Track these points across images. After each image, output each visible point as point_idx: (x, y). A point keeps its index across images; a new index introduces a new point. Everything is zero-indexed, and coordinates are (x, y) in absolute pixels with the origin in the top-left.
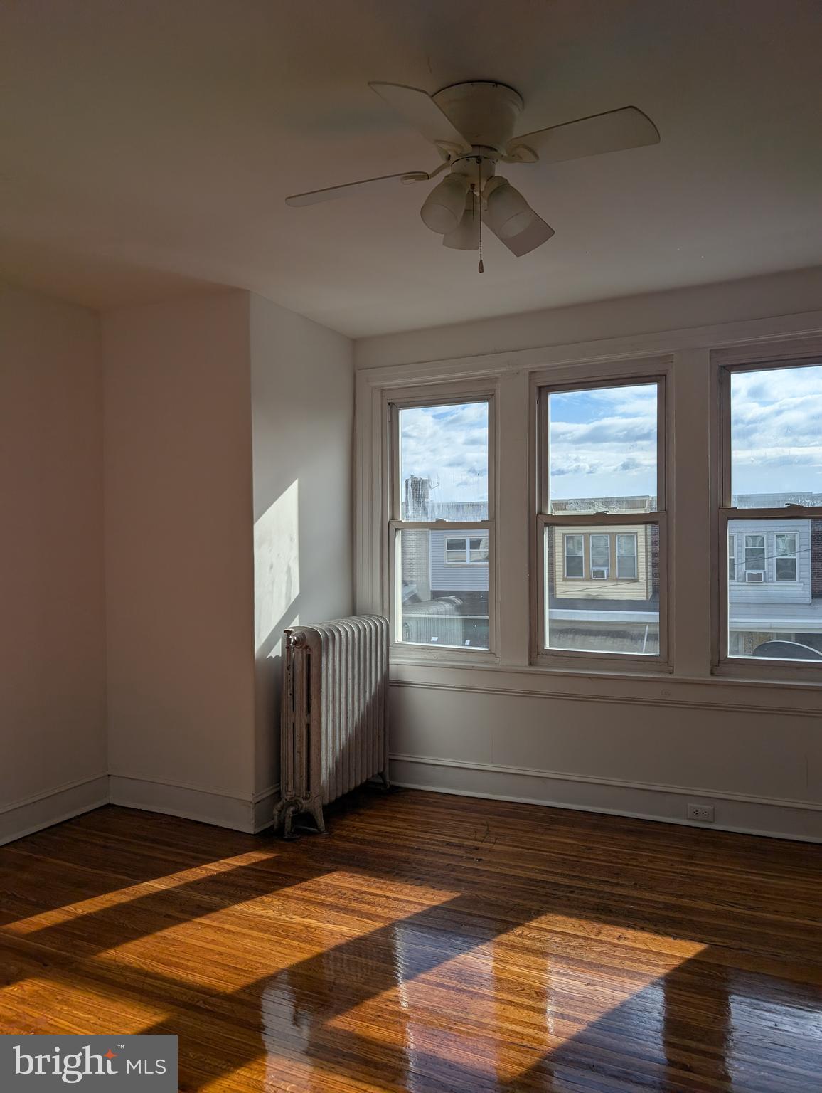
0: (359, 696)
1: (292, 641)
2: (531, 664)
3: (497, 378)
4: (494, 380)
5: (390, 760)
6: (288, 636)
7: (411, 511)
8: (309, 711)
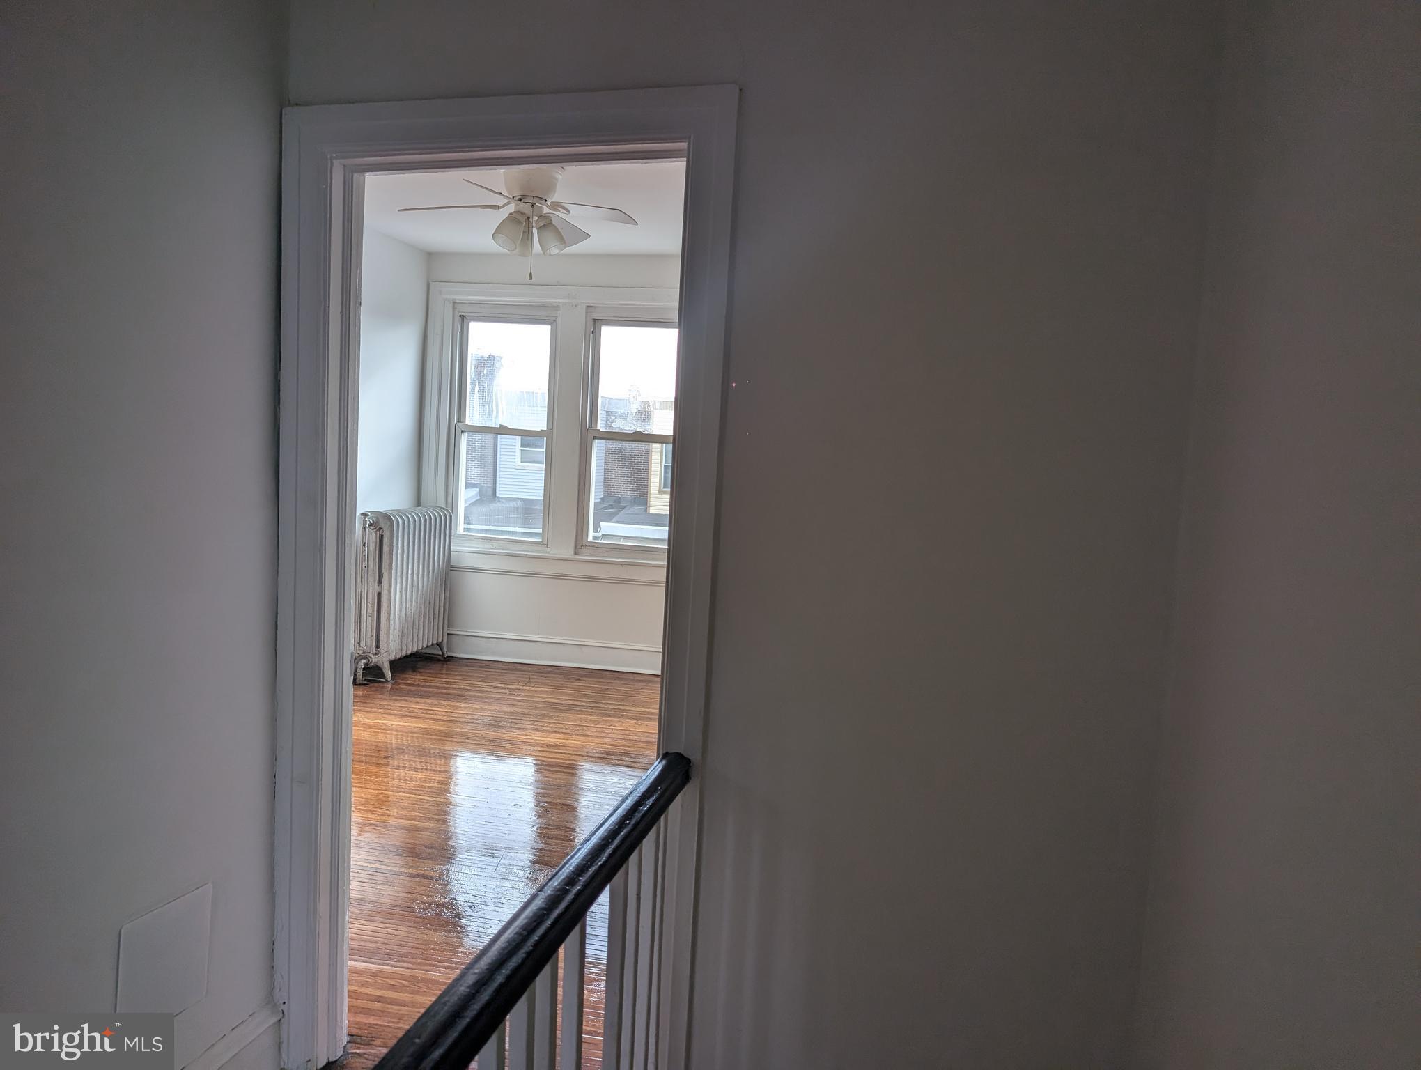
0: (423, 574)
1: (368, 522)
2: (576, 553)
3: (558, 307)
4: (556, 308)
5: (448, 634)
6: (365, 518)
7: (476, 414)
8: (380, 582)
